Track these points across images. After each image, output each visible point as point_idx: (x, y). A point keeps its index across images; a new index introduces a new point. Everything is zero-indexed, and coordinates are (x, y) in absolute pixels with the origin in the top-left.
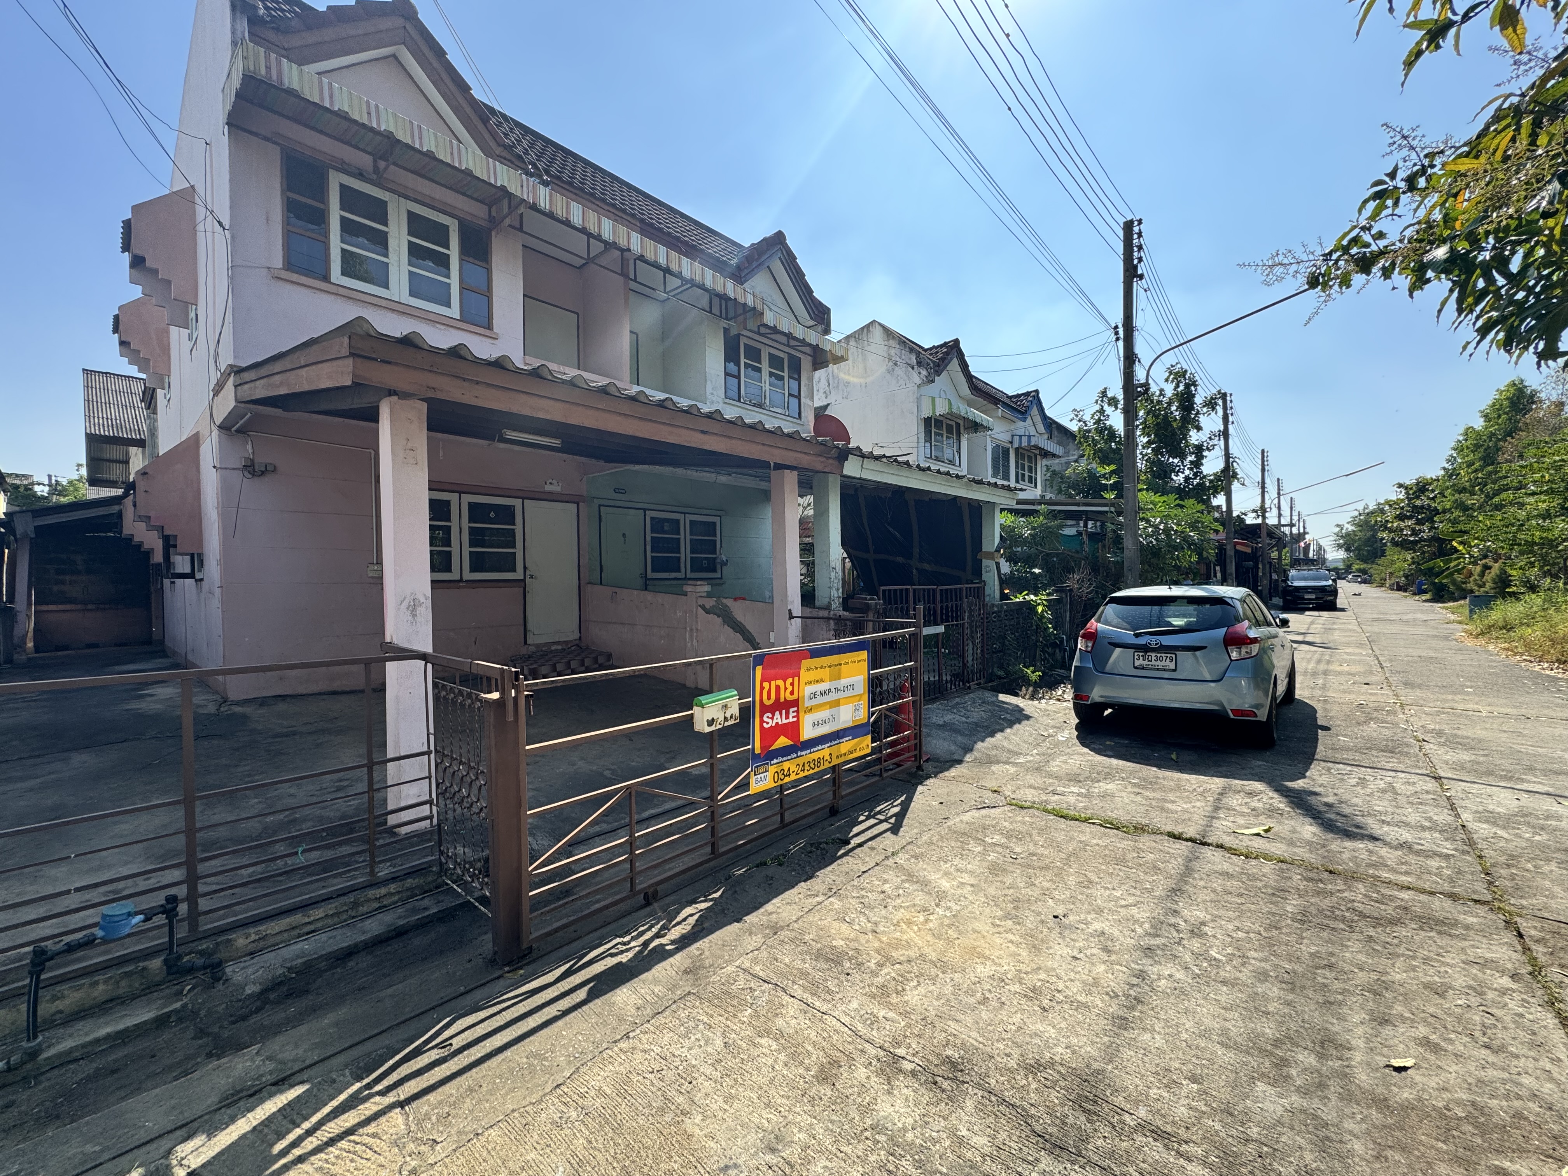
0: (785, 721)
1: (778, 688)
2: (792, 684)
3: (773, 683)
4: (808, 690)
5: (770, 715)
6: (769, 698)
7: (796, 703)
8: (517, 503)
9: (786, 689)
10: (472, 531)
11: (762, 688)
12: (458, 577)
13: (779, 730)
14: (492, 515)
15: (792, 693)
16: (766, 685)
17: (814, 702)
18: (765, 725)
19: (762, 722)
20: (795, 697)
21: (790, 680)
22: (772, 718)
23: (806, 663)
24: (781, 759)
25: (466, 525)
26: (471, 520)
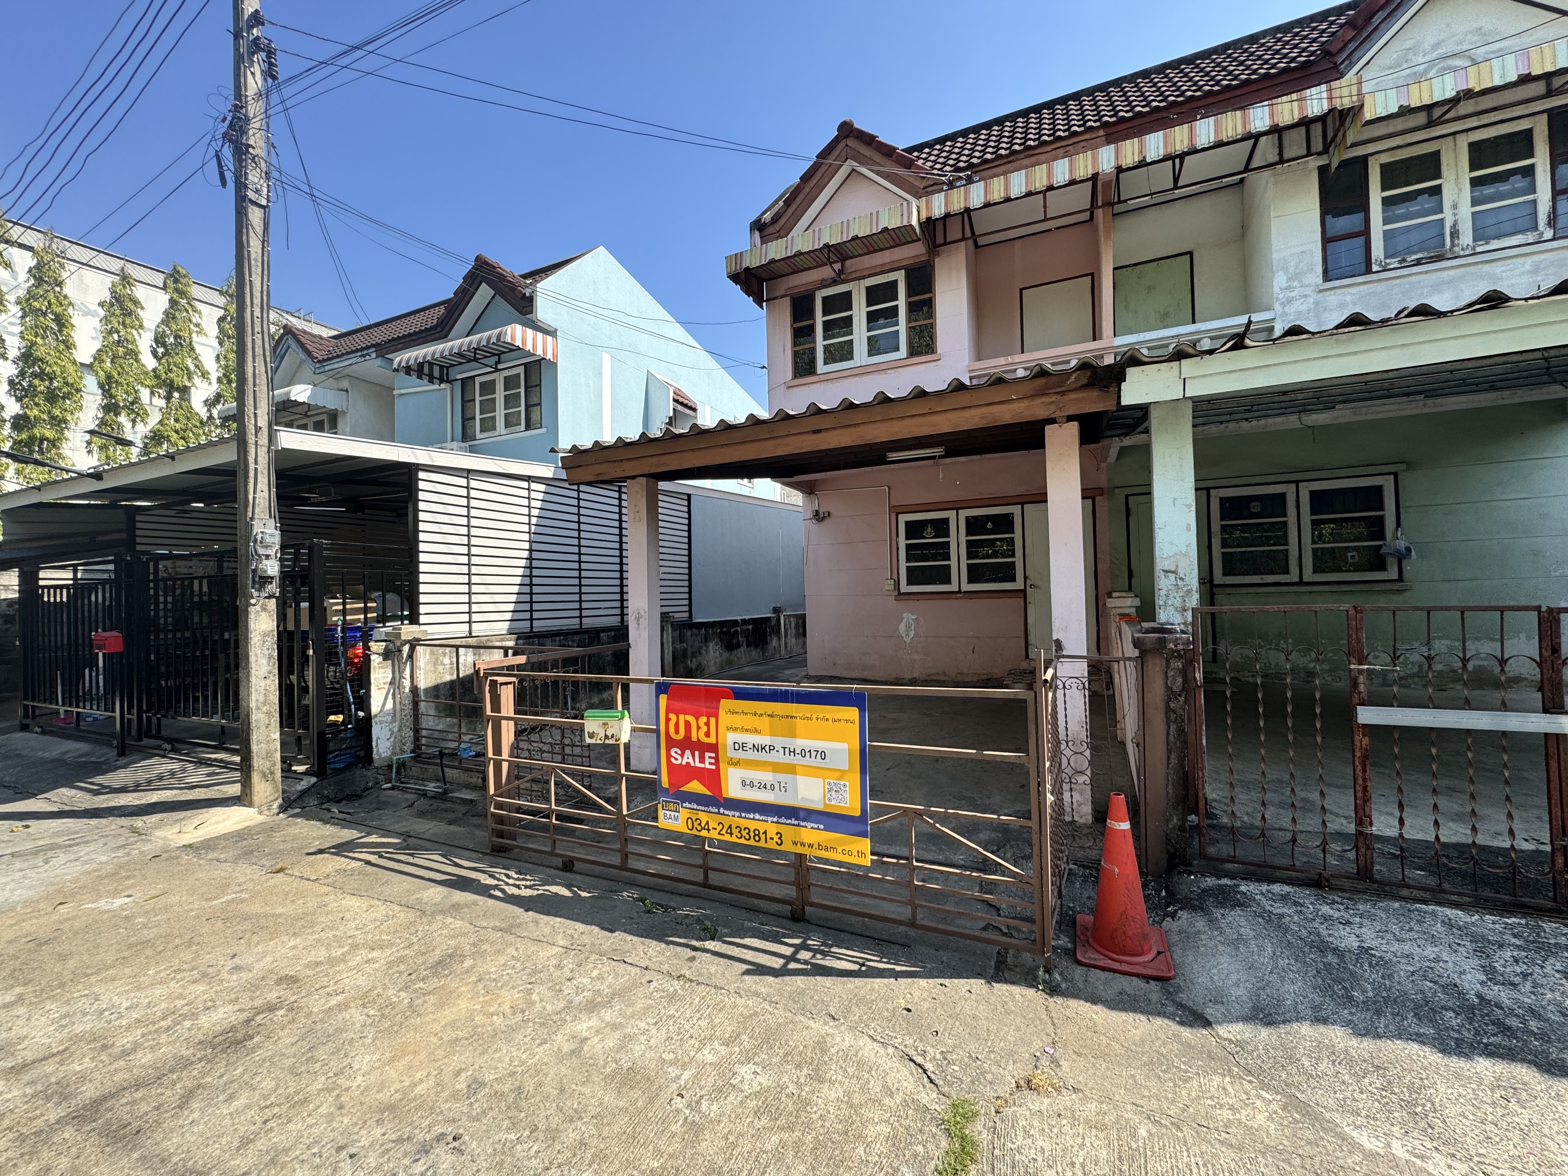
0: (698, 765)
1: (688, 724)
2: (707, 724)
3: (681, 717)
4: (731, 738)
5: (679, 752)
6: (677, 732)
7: (714, 748)
8: (1016, 510)
9: (699, 728)
10: (970, 544)
11: (668, 720)
12: (957, 589)
13: (691, 773)
14: (989, 525)
15: (707, 734)
16: (672, 716)
17: (740, 755)
18: (673, 760)
19: (669, 756)
20: (712, 740)
21: (703, 719)
22: (682, 755)
23: (726, 704)
24: (695, 806)
25: (963, 538)
26: (968, 534)
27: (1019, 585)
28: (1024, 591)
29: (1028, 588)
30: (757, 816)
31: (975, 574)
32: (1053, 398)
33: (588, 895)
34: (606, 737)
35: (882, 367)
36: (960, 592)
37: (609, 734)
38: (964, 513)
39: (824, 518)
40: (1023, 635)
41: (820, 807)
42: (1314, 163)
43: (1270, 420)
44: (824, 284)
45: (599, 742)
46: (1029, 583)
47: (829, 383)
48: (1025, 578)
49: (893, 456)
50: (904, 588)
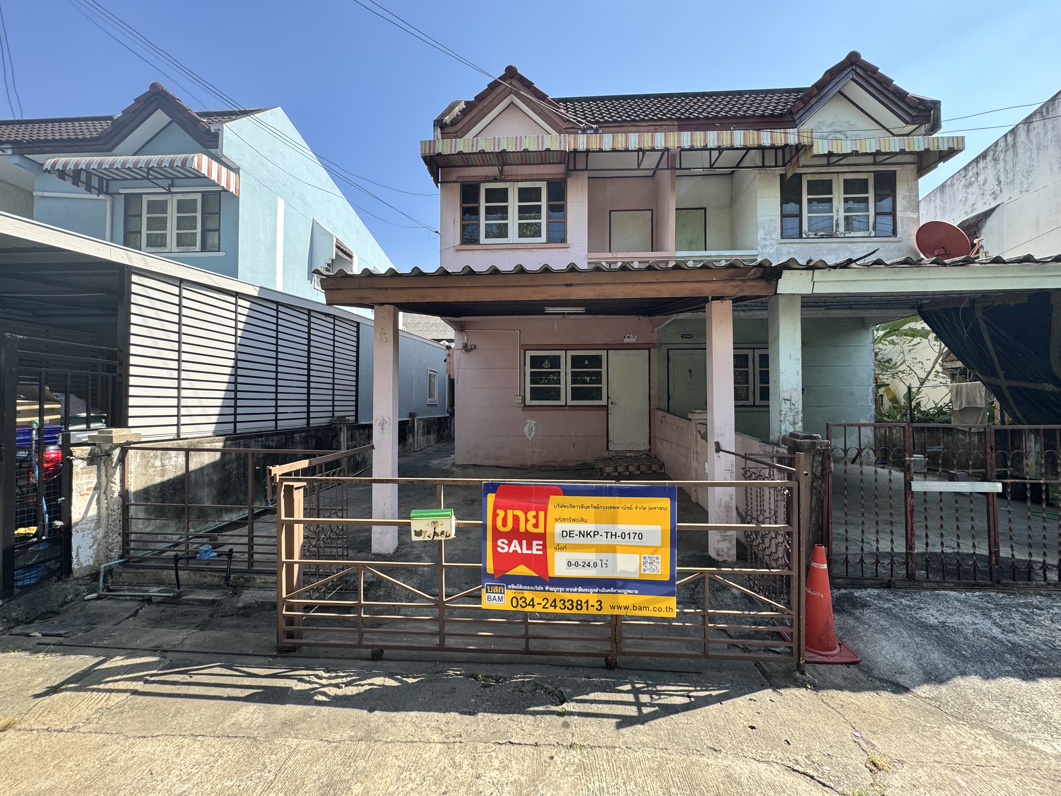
0: (525, 551)
1: (516, 519)
2: (536, 517)
3: (510, 513)
4: (559, 527)
5: (506, 542)
6: (505, 524)
7: (542, 537)
8: (603, 353)
9: (527, 521)
10: (573, 374)
11: (495, 515)
12: (564, 404)
13: (517, 559)
14: (586, 362)
15: (536, 526)
16: (501, 513)
17: (568, 540)
18: (499, 549)
19: (495, 546)
20: (541, 530)
21: (532, 514)
22: (509, 545)
23: (554, 500)
24: (521, 587)
25: (569, 370)
26: (573, 367)
27: (604, 402)
28: (607, 406)
29: (610, 403)
30: (580, 589)
31: (576, 395)
32: (738, 283)
33: (415, 680)
34: (435, 534)
35: (529, 246)
36: (566, 405)
37: (439, 530)
38: (571, 353)
39: (471, 350)
40: (605, 434)
41: (636, 576)
42: (779, 171)
43: (754, 312)
44: (487, 179)
45: (427, 539)
46: (610, 401)
47: (489, 252)
48: (608, 397)
49: (549, 310)
50: (529, 402)
